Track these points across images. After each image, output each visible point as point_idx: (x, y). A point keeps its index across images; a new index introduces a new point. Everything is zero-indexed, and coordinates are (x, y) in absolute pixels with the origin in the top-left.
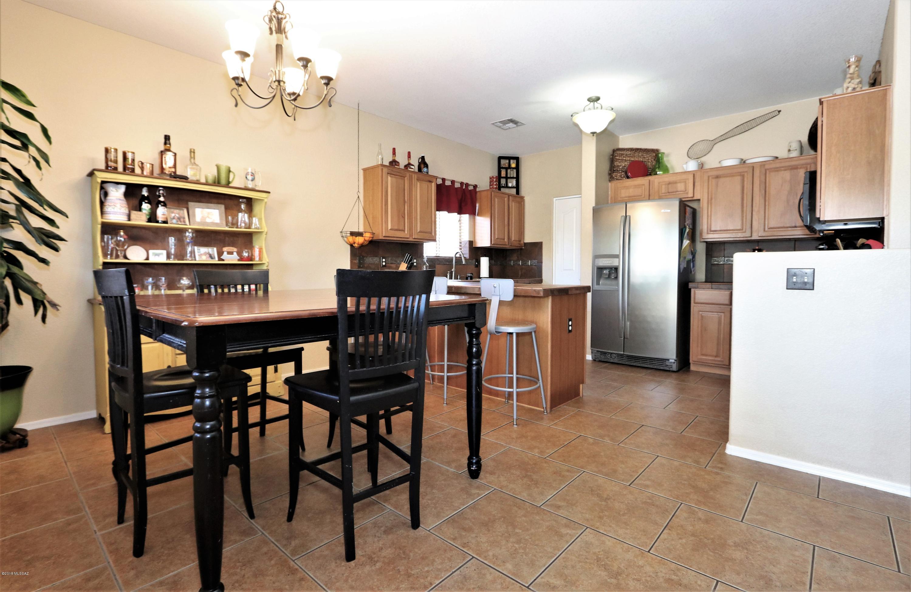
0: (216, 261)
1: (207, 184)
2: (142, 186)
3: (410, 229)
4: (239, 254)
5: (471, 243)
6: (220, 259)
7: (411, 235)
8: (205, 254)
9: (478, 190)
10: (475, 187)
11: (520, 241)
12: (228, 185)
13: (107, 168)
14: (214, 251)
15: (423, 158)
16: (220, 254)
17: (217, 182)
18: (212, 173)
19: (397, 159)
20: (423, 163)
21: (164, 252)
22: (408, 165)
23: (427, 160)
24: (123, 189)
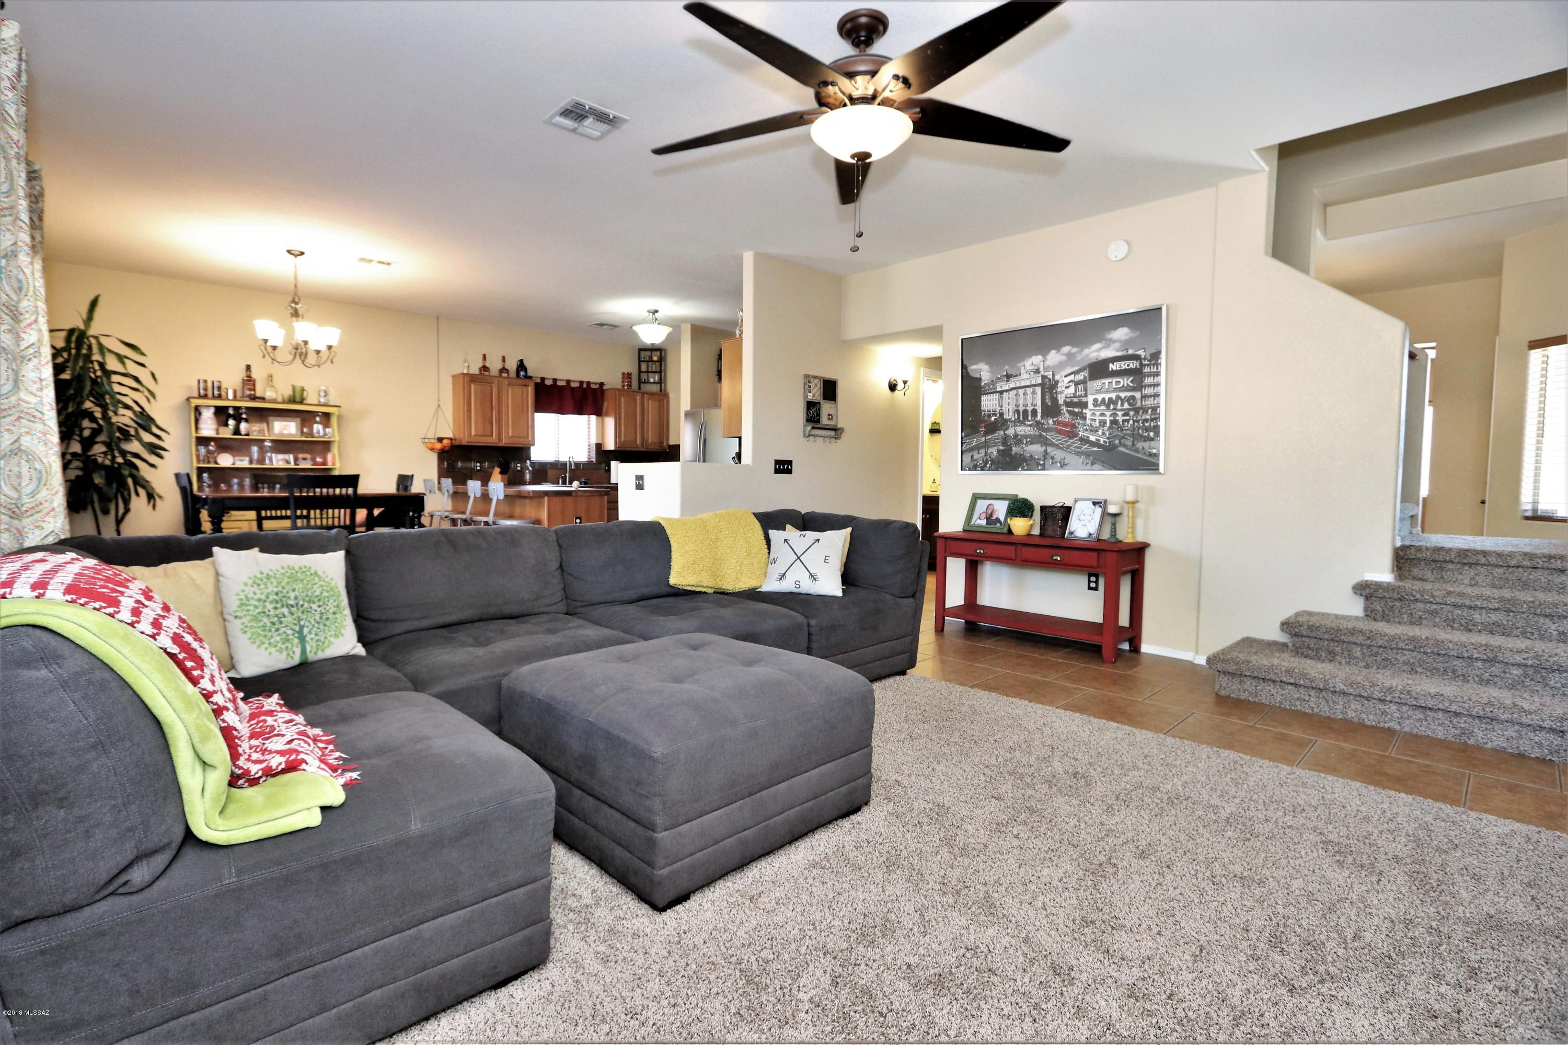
0: (292, 466)
1: (283, 402)
2: (227, 408)
3: (500, 434)
4: (313, 460)
5: (599, 446)
6: (296, 464)
7: (500, 439)
8: (283, 460)
9: (605, 387)
10: (602, 384)
11: (662, 443)
12: (301, 402)
13: (200, 397)
14: (291, 457)
15: (521, 361)
16: (296, 459)
17: (292, 400)
18: (288, 392)
19: (487, 365)
20: (521, 366)
21: (247, 459)
22: (504, 370)
23: (526, 363)
24: (212, 410)
